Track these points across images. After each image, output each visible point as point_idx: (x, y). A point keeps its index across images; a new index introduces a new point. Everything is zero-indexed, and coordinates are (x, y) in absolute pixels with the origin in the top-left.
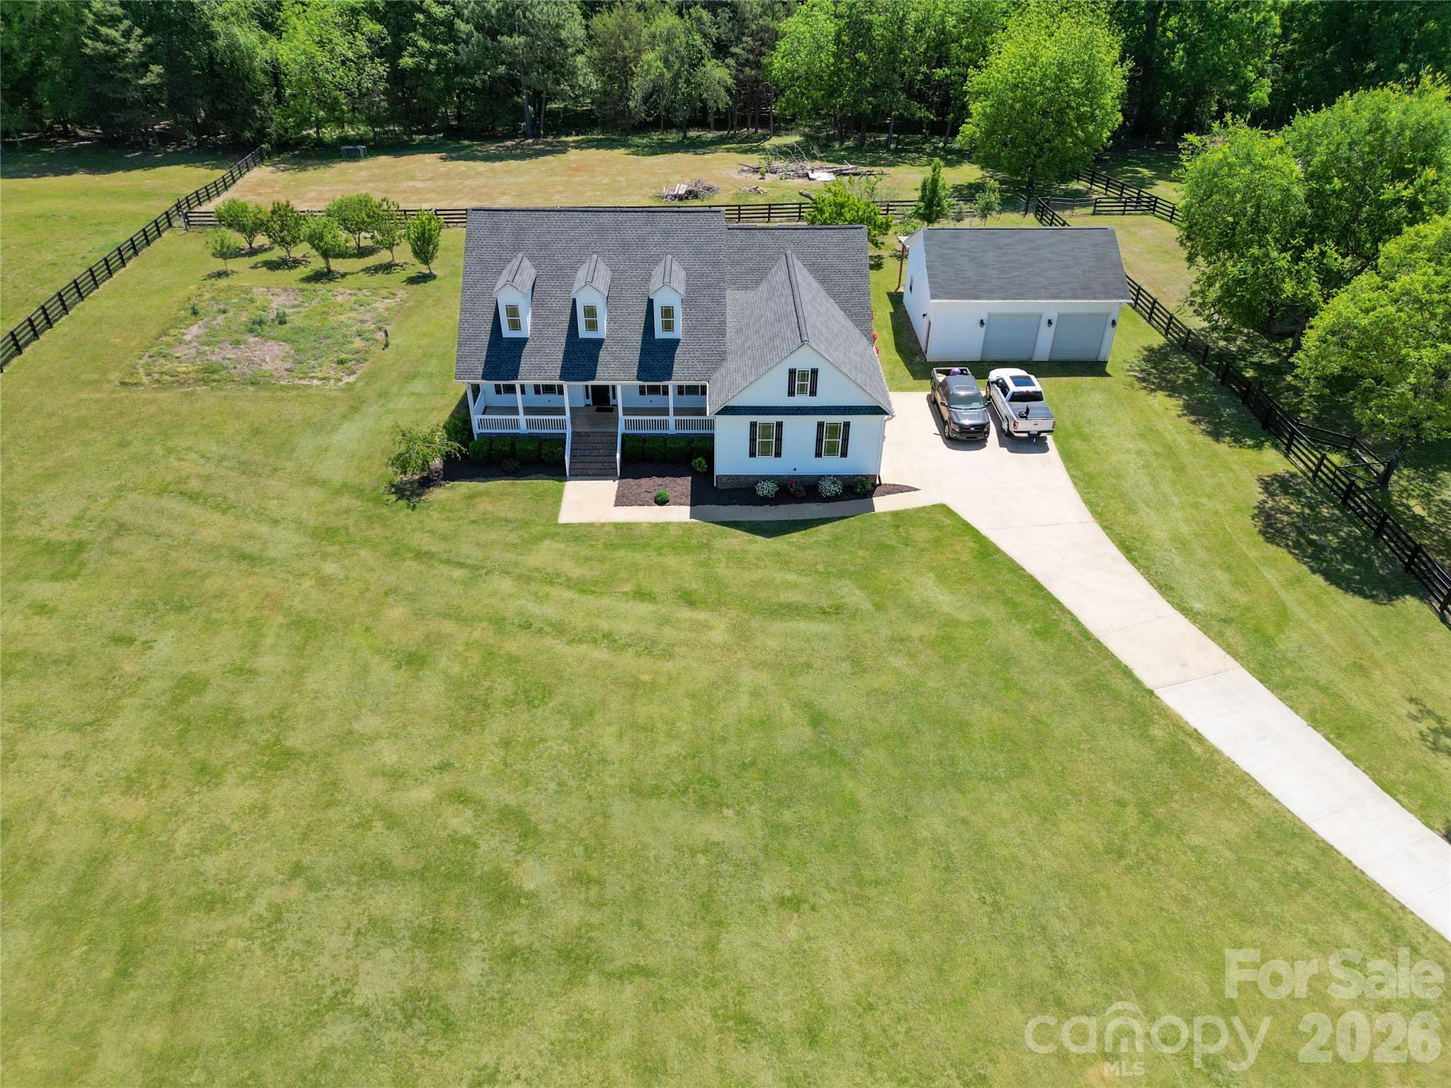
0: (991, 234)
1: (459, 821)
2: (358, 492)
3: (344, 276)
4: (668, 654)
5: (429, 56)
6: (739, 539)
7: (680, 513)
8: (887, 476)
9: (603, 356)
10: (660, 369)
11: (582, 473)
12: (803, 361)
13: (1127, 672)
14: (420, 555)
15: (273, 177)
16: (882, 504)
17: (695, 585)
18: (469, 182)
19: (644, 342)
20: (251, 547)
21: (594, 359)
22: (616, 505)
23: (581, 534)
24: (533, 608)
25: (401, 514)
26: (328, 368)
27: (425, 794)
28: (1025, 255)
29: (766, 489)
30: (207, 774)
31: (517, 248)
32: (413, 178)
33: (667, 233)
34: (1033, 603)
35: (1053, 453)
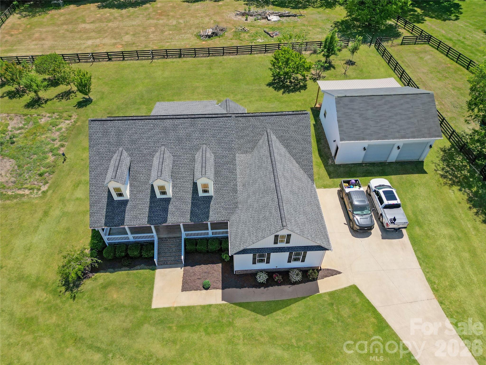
0: (370, 99)
2: (45, 285)
3: (46, 101)
7: (216, 296)
9: (171, 207)
10: (203, 214)
11: (165, 264)
14: (77, 341)
15: (19, 22)
18: (110, 24)
19: (193, 198)
21: (166, 210)
22: (183, 290)
23: (164, 317)
25: (67, 304)
28: (388, 112)
29: (262, 278)
31: (119, 143)
32: (84, 22)
33: (202, 131)
35: (406, 238)
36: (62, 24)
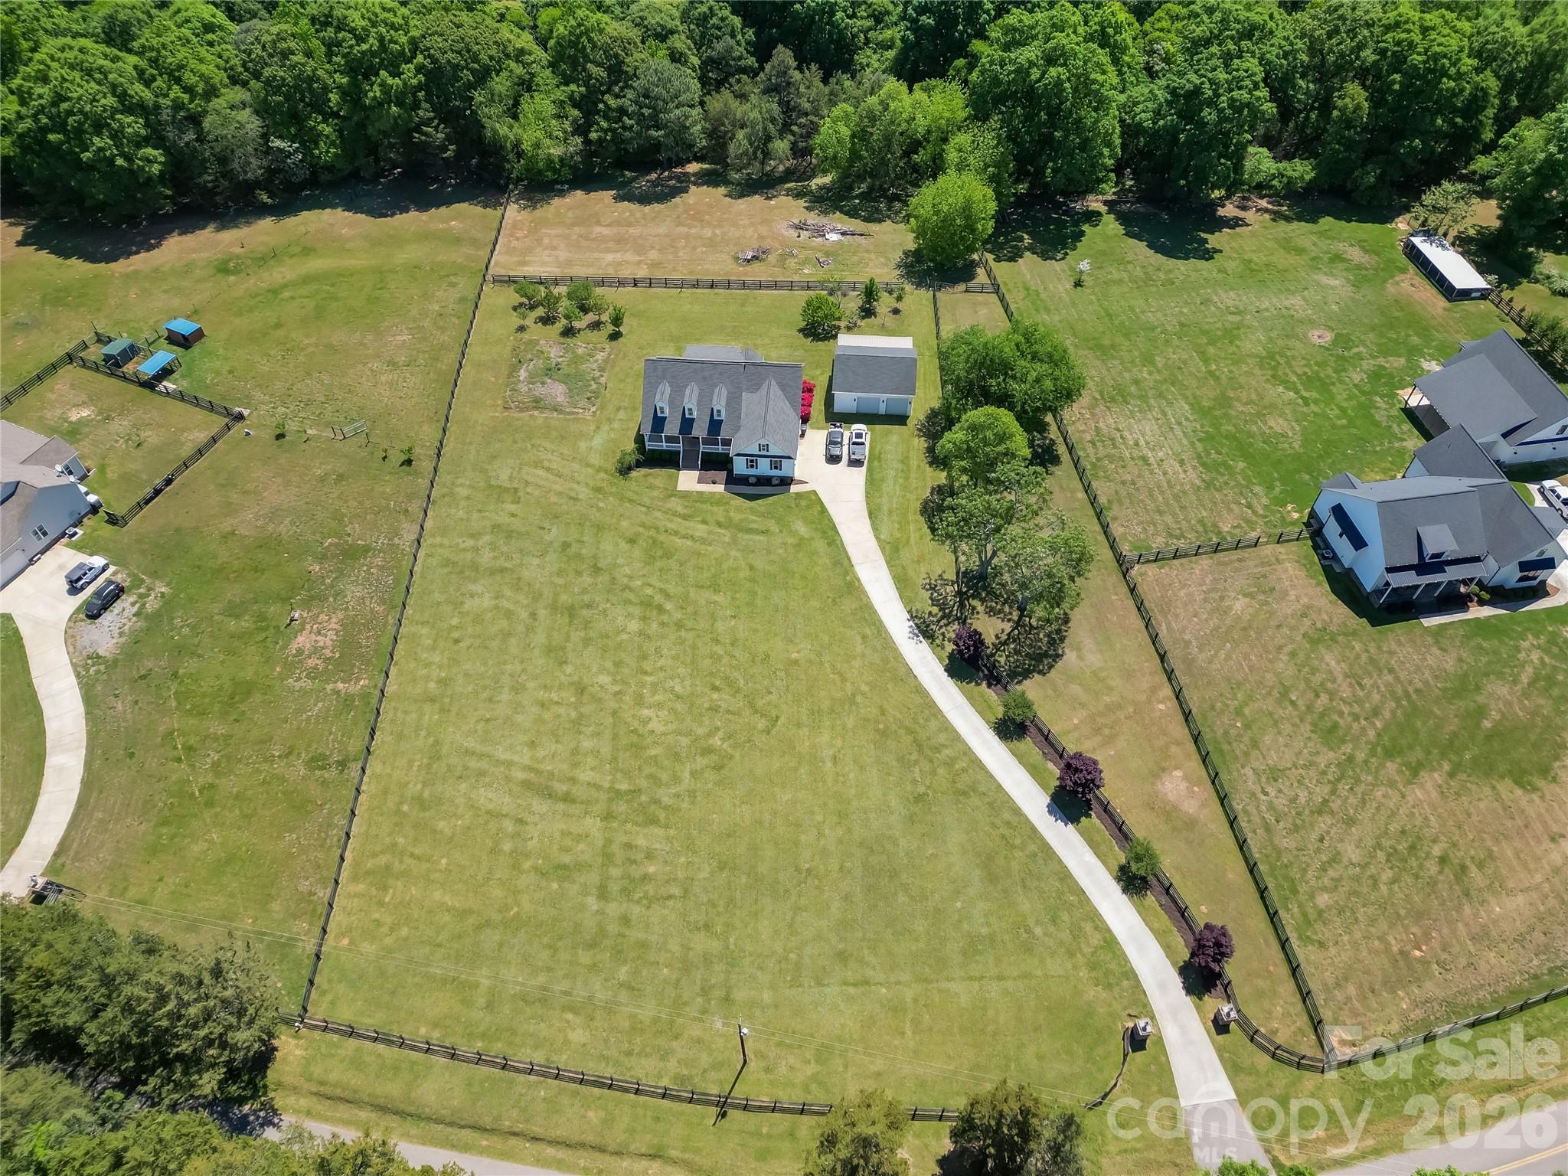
0: (864, 359)
1: (649, 591)
2: (606, 472)
3: (579, 330)
4: (710, 544)
5: (606, 131)
6: (739, 501)
7: (720, 488)
8: (797, 476)
9: (695, 425)
10: (715, 433)
11: (686, 468)
12: (763, 442)
13: (849, 559)
14: (630, 501)
16: (794, 488)
17: (722, 519)
18: (631, 230)
19: (710, 420)
20: (573, 494)
21: (691, 427)
22: (698, 483)
23: (686, 495)
24: (669, 525)
25: (620, 481)
26: (583, 403)
27: (639, 583)
29: (752, 480)
30: (579, 573)
31: (663, 377)
32: (598, 223)
33: (721, 373)
34: (830, 533)
35: (864, 469)
36: (573, 225)
